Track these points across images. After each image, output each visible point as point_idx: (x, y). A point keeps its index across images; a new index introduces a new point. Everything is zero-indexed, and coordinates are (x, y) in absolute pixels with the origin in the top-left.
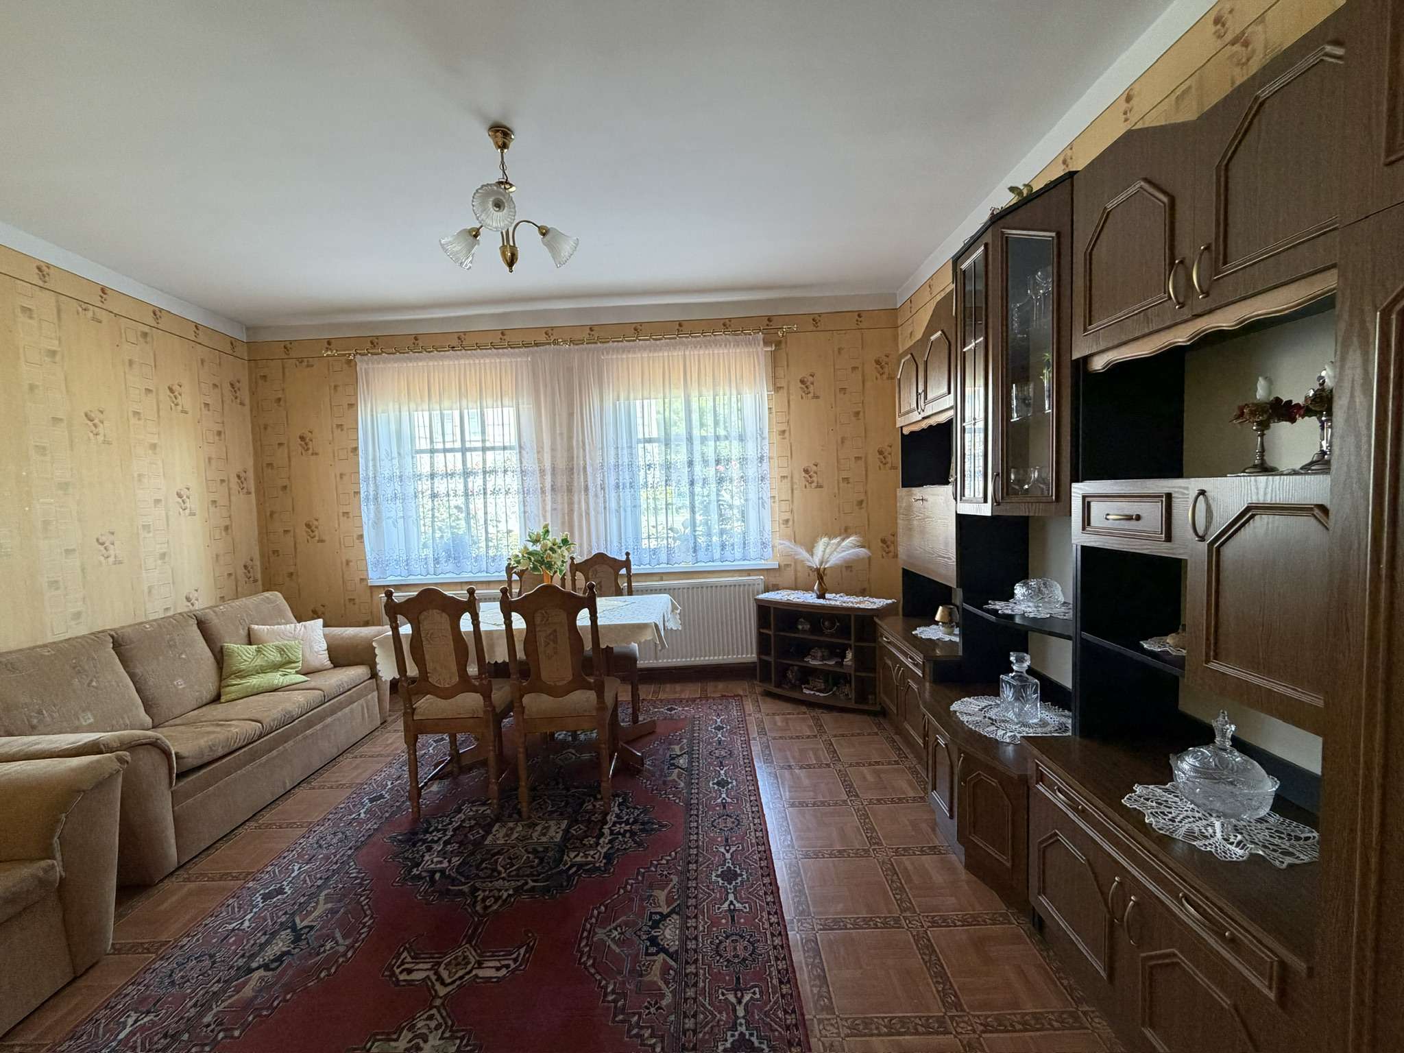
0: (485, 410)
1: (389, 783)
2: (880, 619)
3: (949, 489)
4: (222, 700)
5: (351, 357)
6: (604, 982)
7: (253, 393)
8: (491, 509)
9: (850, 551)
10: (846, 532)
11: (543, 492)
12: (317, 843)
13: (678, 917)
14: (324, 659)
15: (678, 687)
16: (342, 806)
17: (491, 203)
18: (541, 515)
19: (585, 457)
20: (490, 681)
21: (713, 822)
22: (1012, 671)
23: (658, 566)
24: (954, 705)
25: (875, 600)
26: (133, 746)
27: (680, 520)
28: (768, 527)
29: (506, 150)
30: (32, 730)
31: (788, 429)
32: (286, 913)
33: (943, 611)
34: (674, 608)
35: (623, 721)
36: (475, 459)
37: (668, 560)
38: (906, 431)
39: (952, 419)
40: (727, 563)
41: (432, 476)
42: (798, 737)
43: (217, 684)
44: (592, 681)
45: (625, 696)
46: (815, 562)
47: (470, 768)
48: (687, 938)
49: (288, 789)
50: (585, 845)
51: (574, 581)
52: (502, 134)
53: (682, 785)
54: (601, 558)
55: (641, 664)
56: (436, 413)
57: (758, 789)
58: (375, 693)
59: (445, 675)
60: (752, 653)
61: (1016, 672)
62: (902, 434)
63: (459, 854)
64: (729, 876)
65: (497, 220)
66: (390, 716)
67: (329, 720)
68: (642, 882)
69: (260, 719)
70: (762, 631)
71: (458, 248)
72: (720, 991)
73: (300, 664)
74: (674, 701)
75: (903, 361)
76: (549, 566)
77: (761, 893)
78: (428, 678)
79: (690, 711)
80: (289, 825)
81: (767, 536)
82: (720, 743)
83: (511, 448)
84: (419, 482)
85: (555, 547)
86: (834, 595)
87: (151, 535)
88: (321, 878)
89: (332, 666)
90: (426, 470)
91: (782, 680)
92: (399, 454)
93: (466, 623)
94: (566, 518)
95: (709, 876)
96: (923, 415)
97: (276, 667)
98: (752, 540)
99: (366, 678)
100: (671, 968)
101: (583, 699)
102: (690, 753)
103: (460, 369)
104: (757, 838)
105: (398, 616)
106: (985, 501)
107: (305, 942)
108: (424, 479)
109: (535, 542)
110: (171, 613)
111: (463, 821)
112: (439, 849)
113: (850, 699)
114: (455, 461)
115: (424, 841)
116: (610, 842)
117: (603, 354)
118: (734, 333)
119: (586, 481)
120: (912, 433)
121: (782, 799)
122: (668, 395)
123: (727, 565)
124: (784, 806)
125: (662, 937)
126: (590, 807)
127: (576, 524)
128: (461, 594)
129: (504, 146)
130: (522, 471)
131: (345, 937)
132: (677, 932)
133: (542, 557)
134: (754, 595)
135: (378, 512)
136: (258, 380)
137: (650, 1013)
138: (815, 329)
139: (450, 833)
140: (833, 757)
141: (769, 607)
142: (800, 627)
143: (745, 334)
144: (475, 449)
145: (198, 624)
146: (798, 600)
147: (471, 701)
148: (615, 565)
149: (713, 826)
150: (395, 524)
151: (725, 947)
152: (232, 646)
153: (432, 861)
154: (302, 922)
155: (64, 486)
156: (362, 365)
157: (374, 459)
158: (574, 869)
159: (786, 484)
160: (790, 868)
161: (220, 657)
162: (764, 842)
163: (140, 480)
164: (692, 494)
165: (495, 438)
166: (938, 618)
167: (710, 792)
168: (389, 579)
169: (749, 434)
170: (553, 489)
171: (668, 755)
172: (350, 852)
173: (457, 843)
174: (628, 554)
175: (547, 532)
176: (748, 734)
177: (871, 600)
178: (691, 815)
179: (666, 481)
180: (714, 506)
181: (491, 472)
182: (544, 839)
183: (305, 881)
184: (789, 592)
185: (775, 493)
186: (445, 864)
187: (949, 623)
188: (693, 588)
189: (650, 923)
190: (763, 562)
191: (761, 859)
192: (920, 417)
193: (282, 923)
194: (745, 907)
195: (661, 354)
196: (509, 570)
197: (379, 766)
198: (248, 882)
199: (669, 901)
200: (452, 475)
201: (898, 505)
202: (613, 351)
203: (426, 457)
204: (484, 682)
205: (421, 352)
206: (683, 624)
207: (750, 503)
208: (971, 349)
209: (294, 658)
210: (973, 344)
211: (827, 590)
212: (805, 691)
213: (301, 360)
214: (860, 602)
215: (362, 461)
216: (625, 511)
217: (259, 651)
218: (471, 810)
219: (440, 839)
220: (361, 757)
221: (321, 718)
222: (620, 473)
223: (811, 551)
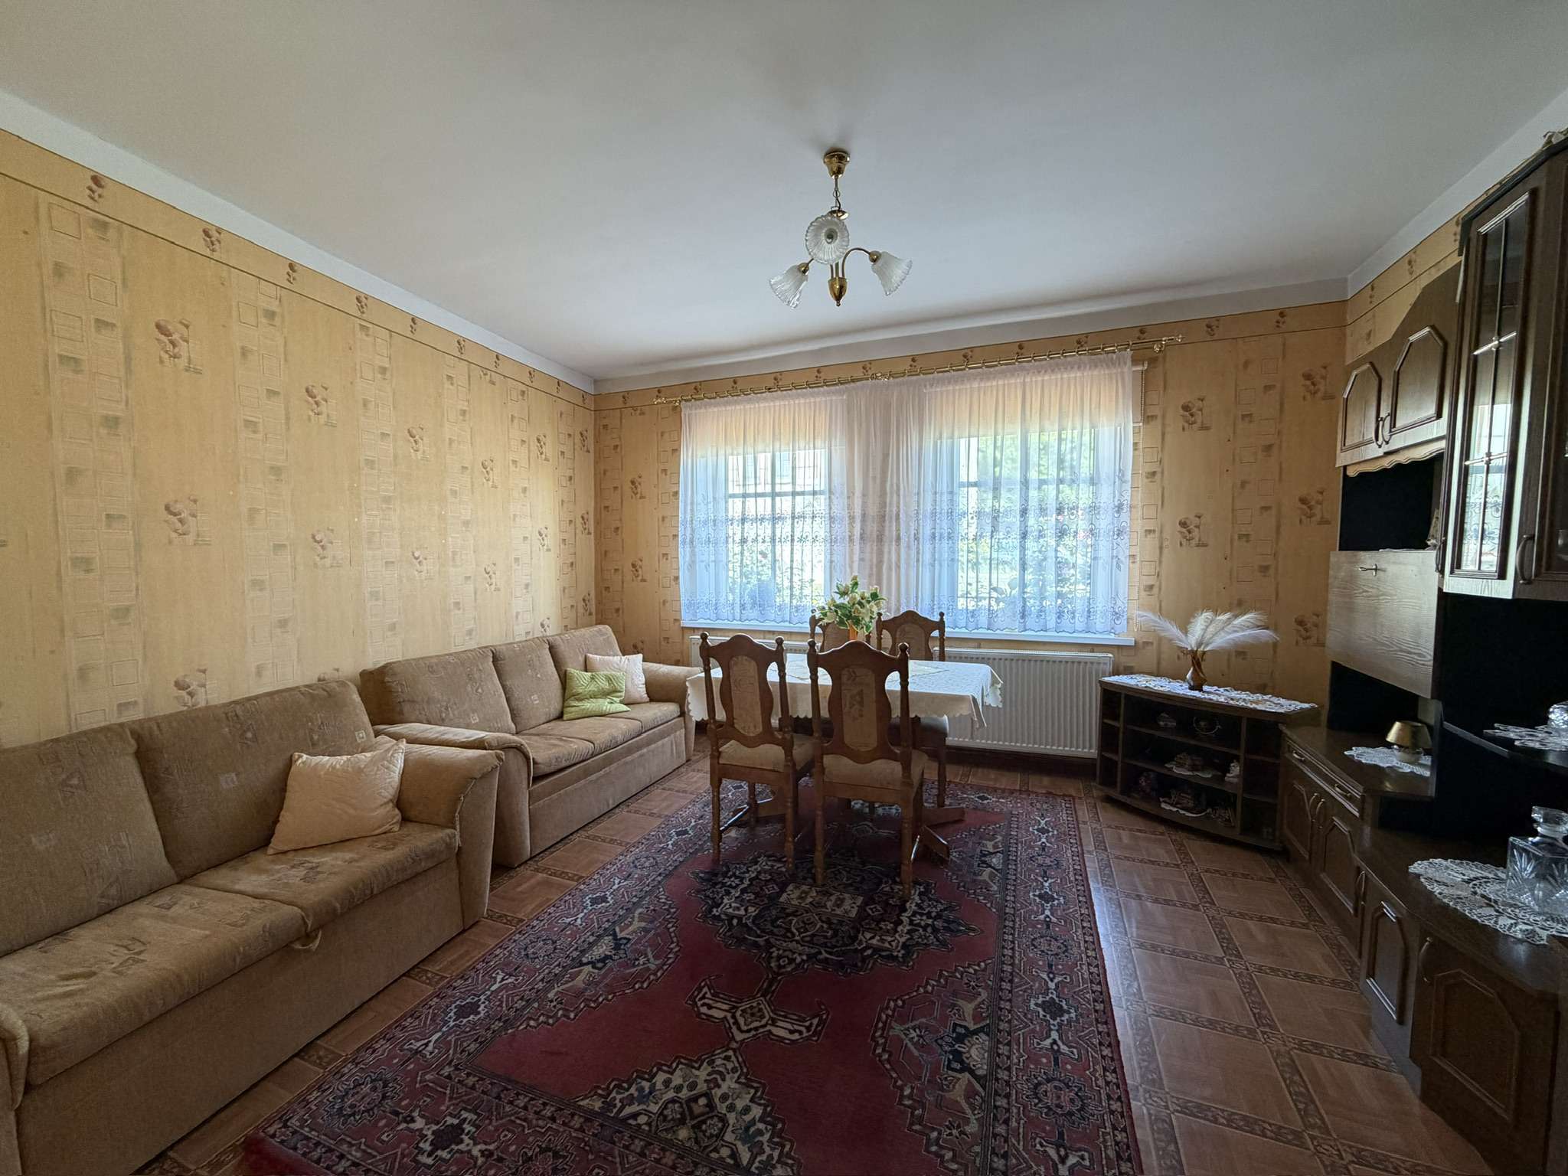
0: (797, 452)
1: (693, 821)
2: (1287, 727)
3: (1429, 556)
4: (565, 718)
5: (677, 404)
6: (900, 1083)
7: (597, 441)
8: (797, 557)
9: (1246, 633)
10: (1239, 606)
11: (851, 540)
12: (633, 863)
13: (987, 1038)
14: (640, 691)
15: (993, 774)
16: (653, 833)
17: (823, 234)
18: (847, 566)
19: (898, 503)
20: (792, 737)
21: (1033, 940)
22: (1535, 834)
23: (976, 631)
24: (1416, 865)
25: (1282, 701)
26: (507, 747)
27: (1006, 577)
28: (1123, 590)
29: (840, 176)
30: (441, 722)
31: (1159, 470)
32: (608, 921)
33: (1401, 730)
34: (994, 682)
35: (926, 801)
36: (784, 505)
37: (990, 624)
38: (1352, 472)
39: (1442, 453)
40: (1063, 634)
41: (743, 520)
42: (1153, 863)
43: (561, 704)
44: (898, 752)
45: (932, 775)
46: (1191, 642)
47: (767, 821)
48: (998, 1066)
49: (611, 807)
50: (881, 928)
51: (880, 639)
52: (837, 158)
53: (995, 888)
54: (911, 617)
55: (951, 740)
56: (750, 458)
57: (1094, 915)
58: (683, 731)
59: (750, 722)
60: (1090, 748)
61: (1543, 836)
62: (1345, 476)
63: (754, 904)
64: (1053, 1009)
65: (830, 252)
66: (694, 755)
67: (645, 750)
68: (944, 987)
69: (593, 740)
70: (1106, 721)
71: (787, 287)
72: (1038, 1140)
73: (623, 694)
74: (987, 789)
75: (1354, 373)
76: (857, 621)
77: (1095, 1041)
78: (733, 724)
79: (1007, 805)
80: (612, 841)
81: (1121, 603)
82: (1044, 849)
83: (821, 493)
84: (731, 527)
85: (863, 601)
86: (1216, 688)
87: (520, 567)
88: (635, 896)
89: (648, 699)
90: (738, 515)
91: (1131, 785)
92: (714, 498)
93: (772, 674)
94: (874, 570)
95: (1027, 1002)
96: (1386, 448)
97: (605, 694)
98: (1100, 606)
99: (676, 715)
100: (977, 1093)
101: (888, 769)
102: (1006, 853)
103: (775, 411)
104: (1091, 973)
105: (711, 659)
106: (1502, 575)
107: (622, 952)
108: (735, 523)
109: (843, 594)
110: (530, 637)
111: (759, 873)
112: (737, 895)
113: (1234, 827)
114: (764, 506)
115: (724, 885)
116: (909, 932)
117: (925, 386)
118: (1093, 351)
119: (898, 530)
120: (1363, 475)
121: (1126, 934)
122: (1000, 431)
123: (1064, 637)
124: (1129, 945)
125: (967, 1055)
126: (887, 889)
127: (885, 577)
128: (770, 643)
129: (838, 172)
130: (831, 518)
131: (656, 957)
132: (986, 1055)
133: (850, 612)
134: (1097, 675)
135: (693, 554)
136: (602, 429)
137: (950, 1134)
138: (1209, 338)
139: (747, 882)
140: (1204, 897)
141: (1120, 693)
142: (1162, 723)
143: (1107, 353)
144: (785, 494)
145: (550, 649)
146: (1161, 689)
147: (771, 754)
148: (927, 626)
149: (1033, 945)
150: (707, 566)
151: (1046, 1092)
152: (572, 671)
153: (729, 905)
154: (621, 931)
155: (466, 523)
156: (685, 412)
157: (692, 503)
158: (869, 952)
159: (1152, 542)
160: (1135, 1023)
161: (564, 679)
162: (1100, 979)
163: (514, 520)
164: (1023, 548)
165: (805, 482)
166: (1391, 737)
167: (1030, 904)
168: (699, 621)
169: (1103, 476)
170: (862, 538)
171: (978, 851)
172: (659, 878)
173: (754, 894)
174: (942, 614)
175: (856, 584)
176: (1081, 845)
177: (1275, 700)
178: (1005, 927)
179: (992, 532)
180: (1050, 564)
181: (799, 517)
182: (838, 912)
183: (623, 896)
184: (1148, 678)
185: (1136, 551)
186: (742, 912)
187: (1411, 747)
188: (1018, 660)
189: (954, 1035)
190: (1113, 636)
191: (1095, 1001)
192: (1380, 452)
193: (605, 929)
194: (1072, 1052)
195: (994, 383)
196: (814, 622)
197: (684, 802)
198: (579, 884)
199: (977, 1017)
200: (762, 520)
201: (1331, 573)
202: (938, 383)
203: (738, 502)
204: (786, 735)
205: (739, 395)
206: (1004, 702)
207: (1101, 562)
208: (1490, 351)
209: (619, 688)
210: (1497, 342)
211: (1206, 681)
212: (1163, 805)
213: (634, 408)
214: (1257, 702)
215: (681, 505)
216: (941, 565)
217: (592, 678)
218: (767, 864)
219: (737, 885)
220: (669, 789)
221: (639, 747)
222: (938, 521)
223: (1185, 629)
